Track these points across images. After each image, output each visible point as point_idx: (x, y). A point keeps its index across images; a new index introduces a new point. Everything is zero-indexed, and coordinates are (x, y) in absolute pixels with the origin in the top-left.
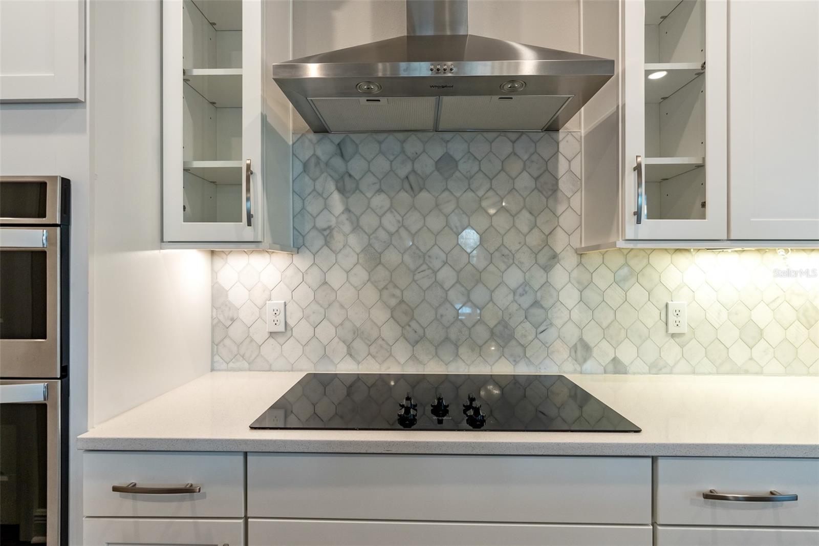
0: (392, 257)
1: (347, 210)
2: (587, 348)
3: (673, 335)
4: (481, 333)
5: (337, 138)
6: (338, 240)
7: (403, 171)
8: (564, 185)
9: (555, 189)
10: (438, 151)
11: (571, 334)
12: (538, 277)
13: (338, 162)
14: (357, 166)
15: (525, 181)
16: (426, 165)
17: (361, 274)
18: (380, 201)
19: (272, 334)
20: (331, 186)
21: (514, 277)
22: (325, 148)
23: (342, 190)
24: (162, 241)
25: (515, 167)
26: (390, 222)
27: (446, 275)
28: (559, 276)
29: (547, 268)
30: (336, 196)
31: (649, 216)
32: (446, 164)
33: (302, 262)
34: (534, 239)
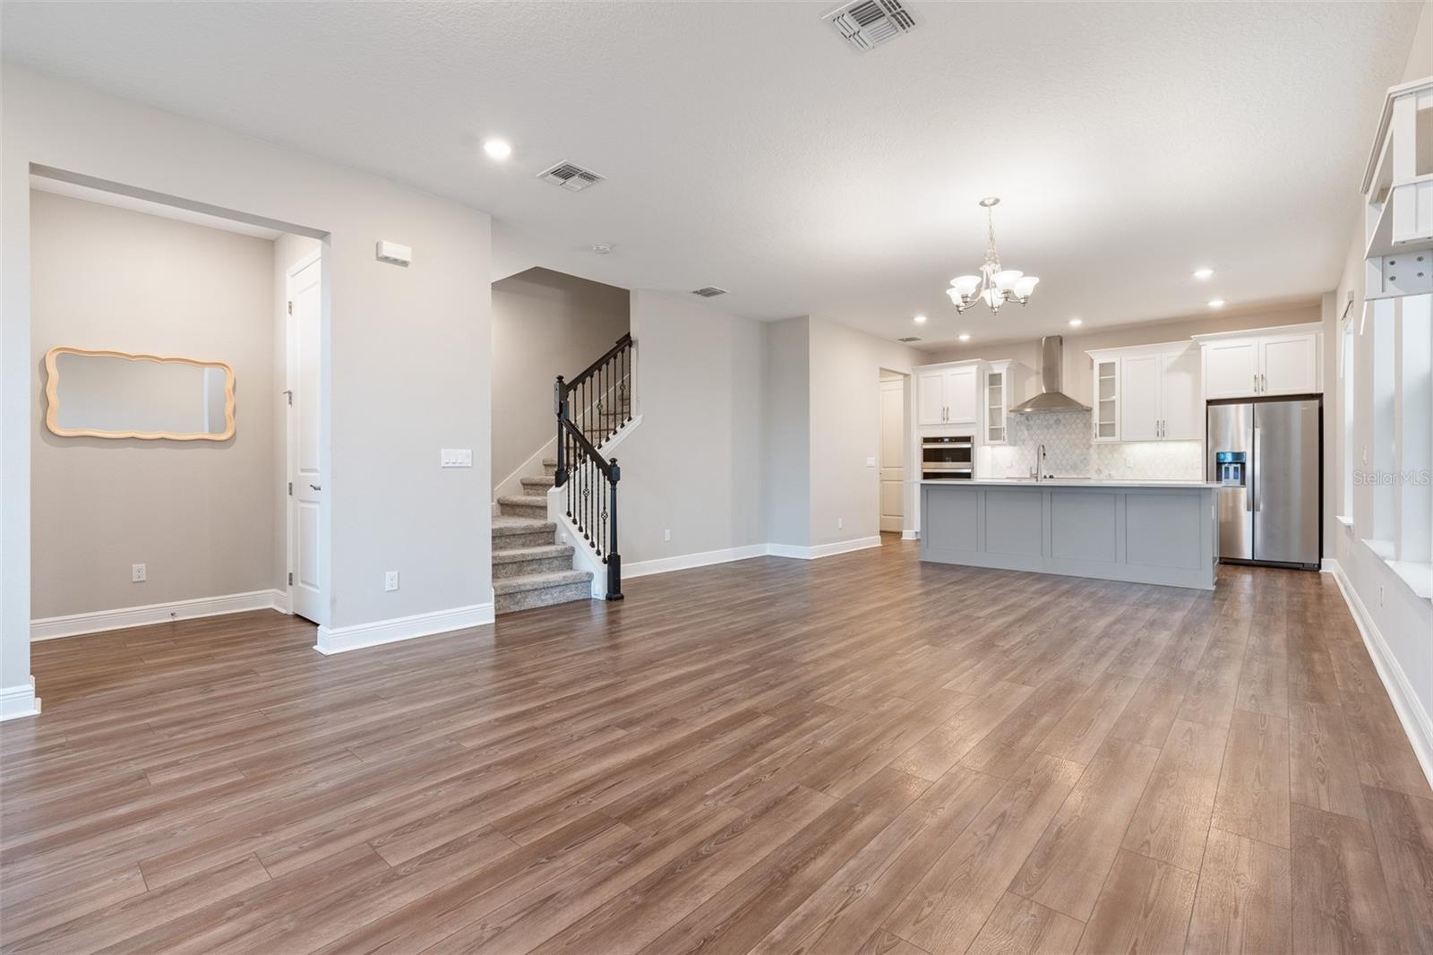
1: (1029, 434)
2: (1100, 471)
3: (1129, 467)
4: (1068, 467)
6: (1026, 443)
7: (1045, 424)
9: (1090, 427)
10: (1055, 418)
11: (1097, 468)
12: (1085, 452)
14: (1031, 423)
15: (1081, 425)
16: (1052, 422)
18: (1038, 431)
20: (1025, 429)
21: (1078, 452)
22: (1023, 418)
23: (1027, 429)
24: (984, 445)
25: (1079, 421)
26: (1041, 437)
27: (1058, 451)
28: (1092, 451)
29: (1088, 449)
30: (1026, 432)
31: (1100, 436)
32: (1058, 421)
33: (1016, 448)
34: (1084, 441)
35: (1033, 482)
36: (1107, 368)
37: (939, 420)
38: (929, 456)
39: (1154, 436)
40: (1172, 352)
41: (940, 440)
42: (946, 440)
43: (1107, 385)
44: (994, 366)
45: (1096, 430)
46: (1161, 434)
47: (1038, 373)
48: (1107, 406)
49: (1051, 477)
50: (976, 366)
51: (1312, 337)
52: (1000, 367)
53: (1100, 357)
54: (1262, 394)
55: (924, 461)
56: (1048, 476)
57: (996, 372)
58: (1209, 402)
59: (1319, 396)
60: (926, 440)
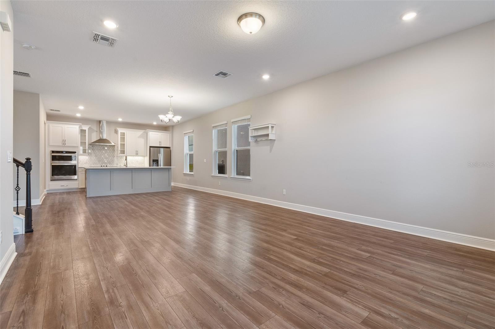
0: (98, 156)
1: (93, 152)
2: (118, 164)
5: (92, 145)
8: (115, 150)
9: (114, 151)
10: (103, 147)
11: (116, 163)
12: (113, 158)
13: (92, 147)
14: (94, 148)
17: (95, 158)
18: (97, 151)
19: (85, 163)
21: (111, 158)
25: (111, 149)
28: (115, 158)
31: (121, 154)
33: (89, 156)
35: (125, 167)
36: (123, 134)
37: (61, 144)
38: (54, 158)
39: (135, 155)
40: (140, 132)
41: (62, 152)
42: (64, 152)
43: (123, 139)
44: (83, 127)
45: (119, 152)
46: (137, 154)
47: (97, 131)
48: (123, 145)
49: (106, 166)
50: (79, 126)
51: (169, 134)
52: (86, 128)
53: (120, 130)
54: (160, 146)
55: (52, 160)
56: (103, 166)
57: (84, 128)
58: (150, 147)
59: (169, 148)
60: (53, 152)
